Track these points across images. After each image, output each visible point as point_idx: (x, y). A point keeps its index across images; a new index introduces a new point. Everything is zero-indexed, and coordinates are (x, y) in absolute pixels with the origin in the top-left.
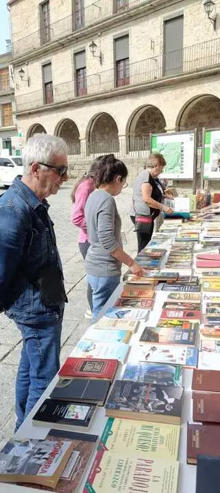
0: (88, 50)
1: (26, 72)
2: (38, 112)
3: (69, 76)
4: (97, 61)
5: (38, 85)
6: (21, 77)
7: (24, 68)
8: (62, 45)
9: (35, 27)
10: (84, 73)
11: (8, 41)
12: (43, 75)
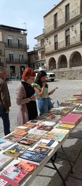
0: (71, 29)
1: (49, 40)
2: (52, 53)
3: (64, 39)
4: (74, 32)
5: (53, 43)
6: (47, 41)
7: (48, 38)
8: (61, 28)
9: (52, 23)
10: (69, 37)
11: (43, 29)
12: (55, 39)
